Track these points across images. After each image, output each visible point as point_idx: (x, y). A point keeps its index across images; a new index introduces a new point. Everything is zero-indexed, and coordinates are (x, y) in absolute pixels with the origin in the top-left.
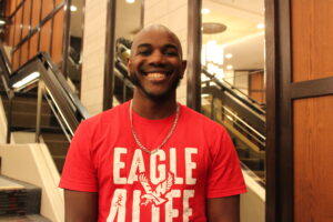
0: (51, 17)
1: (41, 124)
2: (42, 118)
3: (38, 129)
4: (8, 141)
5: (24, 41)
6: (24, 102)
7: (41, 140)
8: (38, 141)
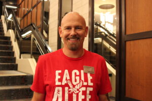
0: (36, 6)
1: (33, 50)
2: (33, 48)
3: (31, 53)
4: (20, 58)
5: (25, 15)
6: (26, 42)
7: (33, 57)
8: (32, 58)
